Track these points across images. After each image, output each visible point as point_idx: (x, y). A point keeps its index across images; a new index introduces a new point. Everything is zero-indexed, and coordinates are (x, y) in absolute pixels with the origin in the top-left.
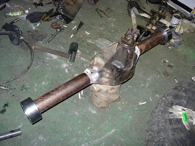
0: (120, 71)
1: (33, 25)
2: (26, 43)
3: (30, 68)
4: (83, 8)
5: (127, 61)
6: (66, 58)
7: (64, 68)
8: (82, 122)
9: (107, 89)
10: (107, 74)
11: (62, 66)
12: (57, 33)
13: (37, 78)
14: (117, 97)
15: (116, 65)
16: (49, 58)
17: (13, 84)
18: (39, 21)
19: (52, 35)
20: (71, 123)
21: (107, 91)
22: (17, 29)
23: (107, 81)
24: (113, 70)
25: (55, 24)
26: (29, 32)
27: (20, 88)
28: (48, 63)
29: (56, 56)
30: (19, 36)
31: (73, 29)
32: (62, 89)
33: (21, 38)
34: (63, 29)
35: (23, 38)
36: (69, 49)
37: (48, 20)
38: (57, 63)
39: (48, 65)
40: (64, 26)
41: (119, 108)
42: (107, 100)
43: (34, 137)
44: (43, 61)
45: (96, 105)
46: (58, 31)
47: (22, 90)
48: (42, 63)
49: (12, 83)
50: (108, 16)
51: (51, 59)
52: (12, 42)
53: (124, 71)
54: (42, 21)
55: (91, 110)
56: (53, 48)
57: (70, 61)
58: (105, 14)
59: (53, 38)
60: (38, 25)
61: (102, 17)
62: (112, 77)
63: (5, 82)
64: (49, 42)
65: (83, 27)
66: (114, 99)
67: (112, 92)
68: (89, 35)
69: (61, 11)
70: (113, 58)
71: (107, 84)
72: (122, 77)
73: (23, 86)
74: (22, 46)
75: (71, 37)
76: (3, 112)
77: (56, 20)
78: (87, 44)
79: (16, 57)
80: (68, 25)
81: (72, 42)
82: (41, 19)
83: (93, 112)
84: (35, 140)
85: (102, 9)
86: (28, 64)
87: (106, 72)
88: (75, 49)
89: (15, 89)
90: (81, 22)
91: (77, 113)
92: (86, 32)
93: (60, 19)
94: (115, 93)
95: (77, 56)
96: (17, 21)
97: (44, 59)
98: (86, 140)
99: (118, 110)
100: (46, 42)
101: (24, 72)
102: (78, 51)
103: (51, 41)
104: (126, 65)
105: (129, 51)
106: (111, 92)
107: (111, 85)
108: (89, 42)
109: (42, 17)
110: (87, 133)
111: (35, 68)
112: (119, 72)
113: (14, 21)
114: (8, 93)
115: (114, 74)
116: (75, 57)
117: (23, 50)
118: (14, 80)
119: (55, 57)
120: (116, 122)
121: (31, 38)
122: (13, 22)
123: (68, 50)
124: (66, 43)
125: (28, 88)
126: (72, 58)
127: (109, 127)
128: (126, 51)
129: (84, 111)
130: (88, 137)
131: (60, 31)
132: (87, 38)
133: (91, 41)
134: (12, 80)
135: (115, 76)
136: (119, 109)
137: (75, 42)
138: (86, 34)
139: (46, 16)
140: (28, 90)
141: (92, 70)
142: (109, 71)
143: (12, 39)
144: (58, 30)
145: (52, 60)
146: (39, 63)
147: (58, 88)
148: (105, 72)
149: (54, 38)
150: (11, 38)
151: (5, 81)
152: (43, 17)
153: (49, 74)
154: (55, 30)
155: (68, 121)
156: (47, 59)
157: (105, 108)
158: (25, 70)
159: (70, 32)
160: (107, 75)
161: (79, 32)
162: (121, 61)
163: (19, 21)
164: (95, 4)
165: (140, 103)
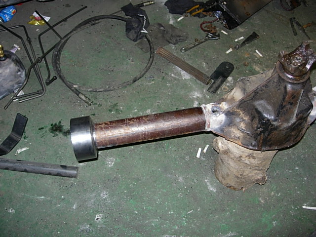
0: (265, 123)
1: (172, 17)
2: (149, 41)
3: (138, 81)
4: (268, 12)
5: (282, 107)
6: (203, 84)
7: (194, 98)
8: (182, 198)
9: (241, 154)
10: (243, 122)
11: (192, 93)
12: (206, 40)
13: (143, 100)
14: (259, 177)
15: (260, 109)
16: (175, 74)
17: (101, 98)
18: (184, 14)
19: (196, 40)
20: (165, 191)
21: (239, 157)
22: (141, 15)
23: (239, 135)
24: (253, 119)
25: (208, 24)
26: (160, 25)
27: (109, 107)
28: (170, 82)
29: (189, 75)
30: (140, 27)
31: (236, 40)
32: (148, 120)
33: (142, 31)
34: (218, 36)
35: (146, 32)
36: (215, 71)
37: (198, 15)
38: (184, 86)
39: (168, 85)
40: (222, 31)
41: (261, 199)
42: (240, 176)
43: (94, 190)
44: (164, 77)
45: (220, 178)
46: (209, 37)
47: (110, 111)
48: (161, 80)
49: (101, 95)
50: (307, 36)
51: (177, 77)
52: (127, 34)
53: (272, 125)
54: (189, 14)
55: (208, 184)
56: (190, 62)
57: (208, 90)
58: (304, 31)
59: (195, 46)
60: (179, 20)
61: (296, 34)
62: (251, 132)
63: (89, 90)
64: (185, 50)
65: (256, 41)
66: (253, 178)
67: (250, 162)
68: (261, 57)
69: (224, 4)
70: (258, 93)
71: (236, 142)
72: (269, 137)
73: (116, 105)
74: (141, 43)
75: (228, 52)
76: (66, 133)
77: (213, 19)
78: (250, 71)
79: (125, 58)
80: (231, 32)
81: (225, 61)
82: (188, 10)
83: (211, 188)
84: (94, 195)
85: (302, 22)
86: (138, 74)
87: (242, 118)
88: (225, 74)
89: (101, 105)
90: (254, 33)
91: (181, 179)
92: (257, 51)
93: (220, 19)
94: (257, 168)
95: (223, 86)
96: (148, 5)
97: (166, 74)
98: (175, 230)
99: (257, 202)
100: (182, 49)
101: (125, 85)
102: (230, 79)
103: (191, 50)
104: (278, 114)
105: (289, 87)
106: (248, 163)
107: (245, 146)
108: (255, 69)
109: (191, 9)
110: (184, 219)
111: (146, 83)
112: (263, 124)
113: (144, 4)
114: (87, 108)
115: (254, 126)
116: (219, 86)
117: (140, 51)
118: (105, 91)
119: (186, 76)
120: (244, 221)
121: (160, 35)
122: (142, 5)
123: (213, 72)
124: (215, 60)
125: (121, 111)
126: (215, 86)
127: (227, 224)
128: (283, 85)
129: (195, 181)
130: (181, 227)
131: (212, 37)
132: (254, 62)
133: (259, 69)
134: (102, 90)
135: (256, 131)
136: (260, 202)
137: (231, 62)
138: (256, 54)
139: (198, 9)
140: (119, 113)
141: (216, 107)
142: (246, 118)
143: (129, 29)
144: (210, 35)
145: (178, 79)
146: (156, 78)
147: (142, 117)
148: (239, 117)
149: (199, 46)
150: (128, 27)
151: (91, 87)
152: (194, 8)
153: (164, 100)
154: (204, 34)
155: (160, 186)
156: (171, 76)
157: (235, 189)
158: (128, 82)
159: (228, 43)
160: (242, 126)
161: (244, 47)
162: (273, 105)
163: (153, 6)
164: (292, 10)
165: (305, 204)
